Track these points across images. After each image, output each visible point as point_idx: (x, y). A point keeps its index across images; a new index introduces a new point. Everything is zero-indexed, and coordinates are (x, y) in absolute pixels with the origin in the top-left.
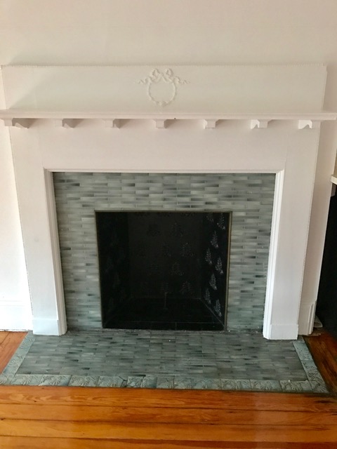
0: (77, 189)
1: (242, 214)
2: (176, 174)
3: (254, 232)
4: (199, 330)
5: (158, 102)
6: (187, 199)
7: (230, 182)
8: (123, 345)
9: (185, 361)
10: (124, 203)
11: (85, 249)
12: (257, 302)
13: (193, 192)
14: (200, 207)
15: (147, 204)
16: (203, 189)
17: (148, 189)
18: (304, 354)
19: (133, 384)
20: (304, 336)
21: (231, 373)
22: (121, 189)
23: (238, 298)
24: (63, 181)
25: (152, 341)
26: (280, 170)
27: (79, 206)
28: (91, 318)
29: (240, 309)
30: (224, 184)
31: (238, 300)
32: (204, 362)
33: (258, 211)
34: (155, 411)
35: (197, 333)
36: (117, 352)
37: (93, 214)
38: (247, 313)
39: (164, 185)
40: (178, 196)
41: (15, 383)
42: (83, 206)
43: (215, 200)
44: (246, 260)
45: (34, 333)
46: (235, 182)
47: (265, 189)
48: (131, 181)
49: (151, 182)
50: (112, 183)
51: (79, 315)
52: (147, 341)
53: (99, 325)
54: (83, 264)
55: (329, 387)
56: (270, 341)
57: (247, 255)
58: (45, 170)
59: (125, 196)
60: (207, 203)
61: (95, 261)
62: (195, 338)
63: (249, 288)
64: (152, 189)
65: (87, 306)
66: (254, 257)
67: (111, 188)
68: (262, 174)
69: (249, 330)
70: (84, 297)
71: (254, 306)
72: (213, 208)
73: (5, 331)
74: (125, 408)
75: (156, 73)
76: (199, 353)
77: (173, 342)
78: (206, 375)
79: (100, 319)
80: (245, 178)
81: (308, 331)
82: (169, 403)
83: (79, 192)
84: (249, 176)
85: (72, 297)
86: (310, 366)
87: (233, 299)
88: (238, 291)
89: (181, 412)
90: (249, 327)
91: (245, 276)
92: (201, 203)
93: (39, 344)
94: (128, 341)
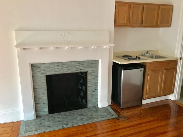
0: (39, 68)
1: (91, 72)
2: (71, 62)
3: (94, 77)
4: (80, 109)
5: (66, 41)
6: (75, 69)
7: (87, 63)
8: (58, 118)
9: (79, 118)
10: (55, 71)
11: (42, 88)
12: (96, 97)
13: (77, 67)
14: (79, 71)
15: (63, 71)
16: (79, 65)
17: (63, 67)
18: (110, 110)
19: (66, 127)
20: (109, 105)
21: (93, 118)
22: (54, 67)
23: (91, 97)
24: (35, 66)
25: (66, 115)
26: (100, 59)
27: (40, 74)
28: (44, 111)
29: (91, 100)
30: (85, 64)
31: (91, 98)
32: (85, 117)
33: (95, 70)
34: (76, 132)
35: (79, 110)
36: (57, 120)
37: (45, 76)
38: (93, 101)
39: (68, 65)
40: (72, 68)
41: (26, 136)
42: (42, 74)
43: (83, 68)
44: (92, 85)
45: (24, 120)
46: (88, 63)
47: (96, 64)
48: (58, 65)
49: (64, 64)
50: (51, 66)
51: (40, 111)
52: (65, 115)
53: (48, 113)
54: (42, 93)
55: (119, 116)
56: (101, 108)
57: (93, 83)
58: (30, 63)
59: (56, 70)
60: (81, 70)
61: (46, 92)
62: (79, 111)
63: (94, 93)
64: (64, 67)
65: (43, 108)
66: (94, 84)
67: (51, 67)
68: (95, 60)
69: (94, 106)
70: (42, 104)
71: (95, 99)
72: (82, 71)
73: (12, 122)
74: (66, 133)
75: (65, 33)
76: (82, 115)
77: (73, 113)
78: (86, 120)
79: (48, 111)
80: (91, 62)
81: (110, 104)
82: (78, 129)
83: (40, 69)
84: (92, 61)
85: (38, 105)
86: (113, 112)
87: (89, 97)
88: (90, 95)
89: (83, 131)
90: (94, 105)
91: (93, 90)
92: (79, 70)
93: (27, 123)
94: (59, 117)
